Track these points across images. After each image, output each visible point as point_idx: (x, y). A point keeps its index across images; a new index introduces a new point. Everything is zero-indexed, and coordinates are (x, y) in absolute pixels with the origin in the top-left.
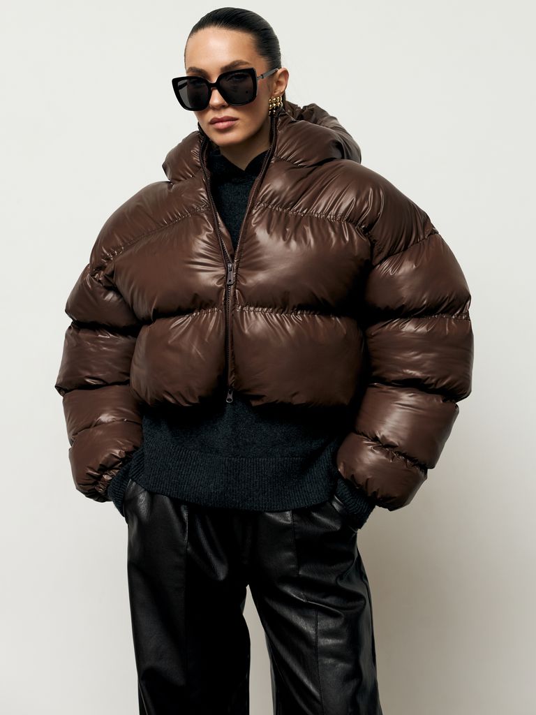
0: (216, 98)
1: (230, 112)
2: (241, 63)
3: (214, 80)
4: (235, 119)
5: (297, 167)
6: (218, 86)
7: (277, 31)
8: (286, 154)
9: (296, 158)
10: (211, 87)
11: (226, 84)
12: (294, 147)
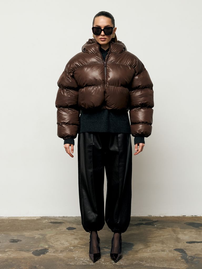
0: (103, 33)
1: (105, 37)
2: (109, 25)
3: (103, 29)
4: (106, 39)
5: (116, 54)
6: (103, 30)
7: (115, 19)
8: (113, 51)
9: (115, 52)
10: (102, 30)
11: (105, 30)
12: (115, 49)
